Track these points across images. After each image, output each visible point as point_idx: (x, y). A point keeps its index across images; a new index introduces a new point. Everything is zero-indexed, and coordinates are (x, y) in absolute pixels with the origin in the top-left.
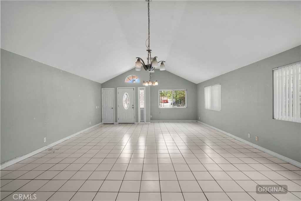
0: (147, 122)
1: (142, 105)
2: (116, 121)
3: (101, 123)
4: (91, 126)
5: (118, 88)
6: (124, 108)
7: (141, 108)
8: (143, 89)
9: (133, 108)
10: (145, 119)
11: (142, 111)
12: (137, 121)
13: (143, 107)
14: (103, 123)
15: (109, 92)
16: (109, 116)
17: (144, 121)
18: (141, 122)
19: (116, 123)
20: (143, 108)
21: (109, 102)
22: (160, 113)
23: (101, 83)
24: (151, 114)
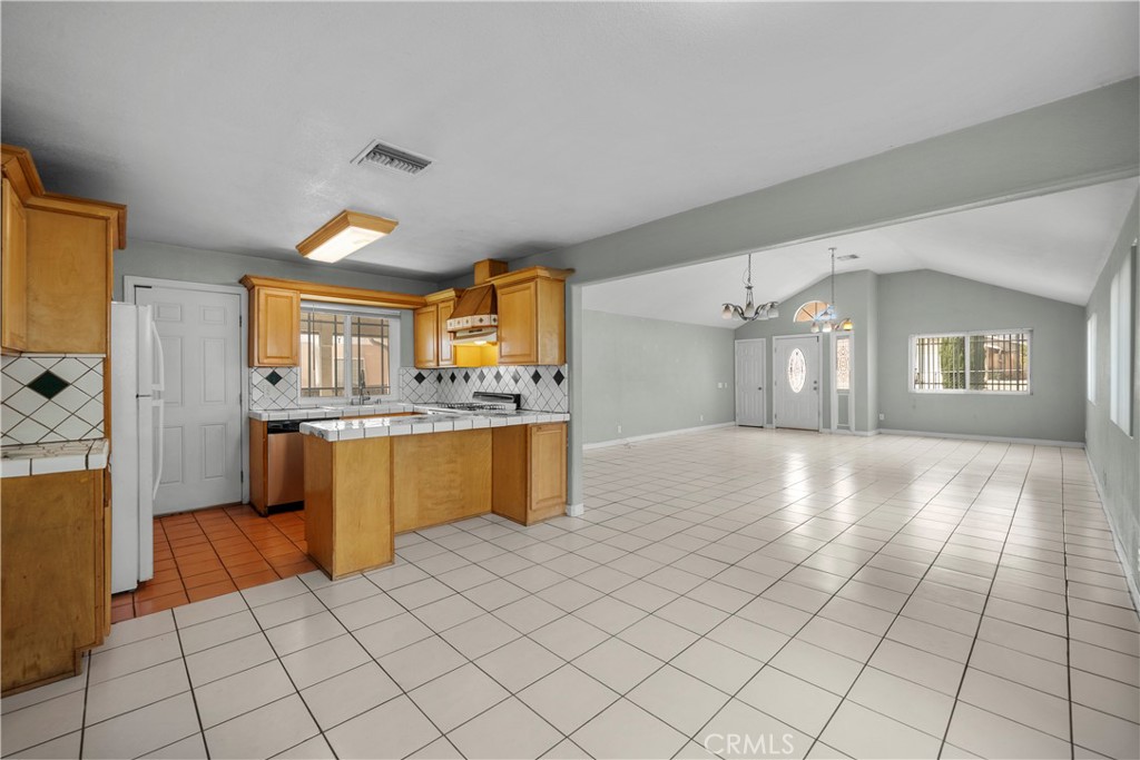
0: (856, 430)
1: (842, 381)
2: (770, 421)
3: (733, 423)
4: (703, 424)
5: (774, 338)
6: (791, 390)
7: (839, 391)
8: (848, 337)
9: (815, 389)
10: (852, 422)
11: (844, 399)
12: (827, 425)
13: (847, 388)
14: (738, 422)
15: (753, 348)
16: (752, 405)
17: (848, 428)
18: (839, 428)
19: (768, 426)
20: (847, 391)
21: (752, 375)
22: (914, 407)
23: (735, 327)
24: (880, 409)
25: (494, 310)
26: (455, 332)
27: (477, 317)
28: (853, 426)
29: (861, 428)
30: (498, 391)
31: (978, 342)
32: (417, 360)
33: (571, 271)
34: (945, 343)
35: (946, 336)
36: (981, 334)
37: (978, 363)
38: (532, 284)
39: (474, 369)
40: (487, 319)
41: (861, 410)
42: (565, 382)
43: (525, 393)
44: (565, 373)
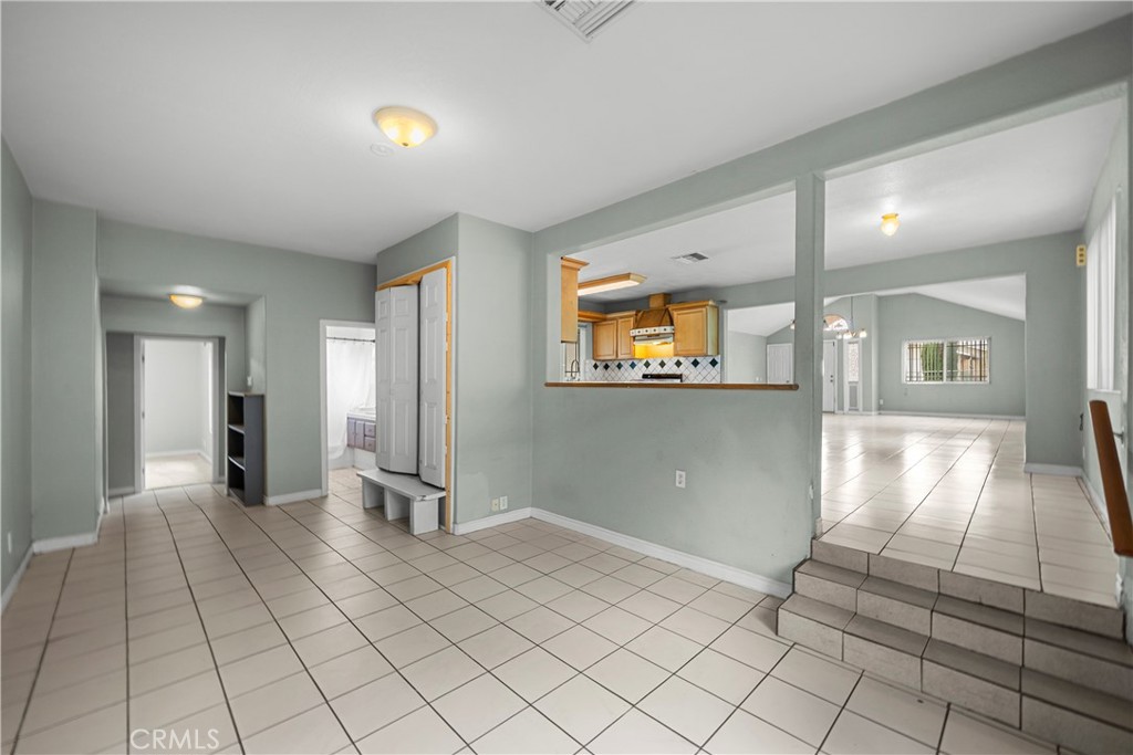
0: (864, 410)
1: (852, 375)
7: (850, 382)
8: (856, 343)
9: (832, 382)
10: (860, 405)
11: (853, 390)
12: (841, 408)
13: (856, 381)
15: (782, 350)
17: (857, 410)
18: (850, 410)
20: (856, 383)
21: (781, 371)
22: (906, 394)
23: (767, 336)
24: (880, 396)
25: (672, 324)
26: (634, 337)
27: (662, 328)
28: (861, 409)
29: (867, 409)
30: (662, 372)
31: (953, 347)
32: (594, 354)
33: (724, 302)
34: (926, 348)
35: (926, 342)
36: (954, 340)
37: (952, 366)
38: (704, 309)
39: (640, 360)
40: (669, 329)
41: (866, 396)
42: (718, 366)
43: (686, 373)
44: (718, 359)
